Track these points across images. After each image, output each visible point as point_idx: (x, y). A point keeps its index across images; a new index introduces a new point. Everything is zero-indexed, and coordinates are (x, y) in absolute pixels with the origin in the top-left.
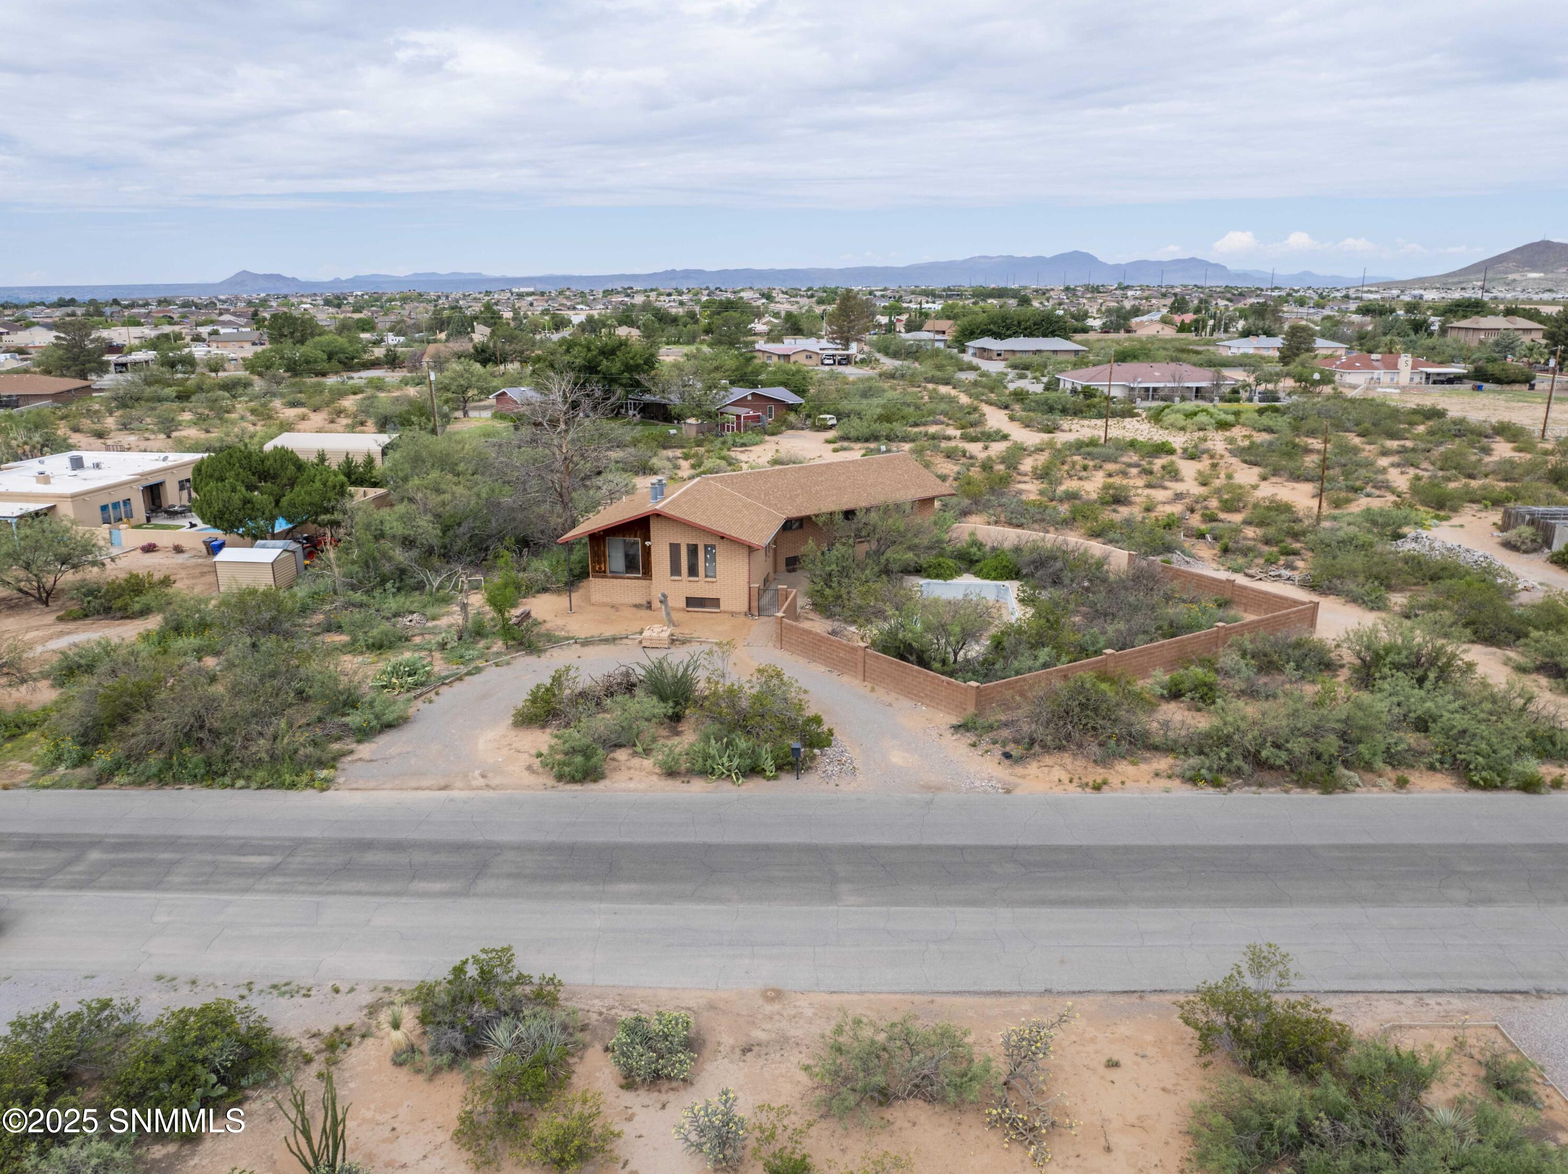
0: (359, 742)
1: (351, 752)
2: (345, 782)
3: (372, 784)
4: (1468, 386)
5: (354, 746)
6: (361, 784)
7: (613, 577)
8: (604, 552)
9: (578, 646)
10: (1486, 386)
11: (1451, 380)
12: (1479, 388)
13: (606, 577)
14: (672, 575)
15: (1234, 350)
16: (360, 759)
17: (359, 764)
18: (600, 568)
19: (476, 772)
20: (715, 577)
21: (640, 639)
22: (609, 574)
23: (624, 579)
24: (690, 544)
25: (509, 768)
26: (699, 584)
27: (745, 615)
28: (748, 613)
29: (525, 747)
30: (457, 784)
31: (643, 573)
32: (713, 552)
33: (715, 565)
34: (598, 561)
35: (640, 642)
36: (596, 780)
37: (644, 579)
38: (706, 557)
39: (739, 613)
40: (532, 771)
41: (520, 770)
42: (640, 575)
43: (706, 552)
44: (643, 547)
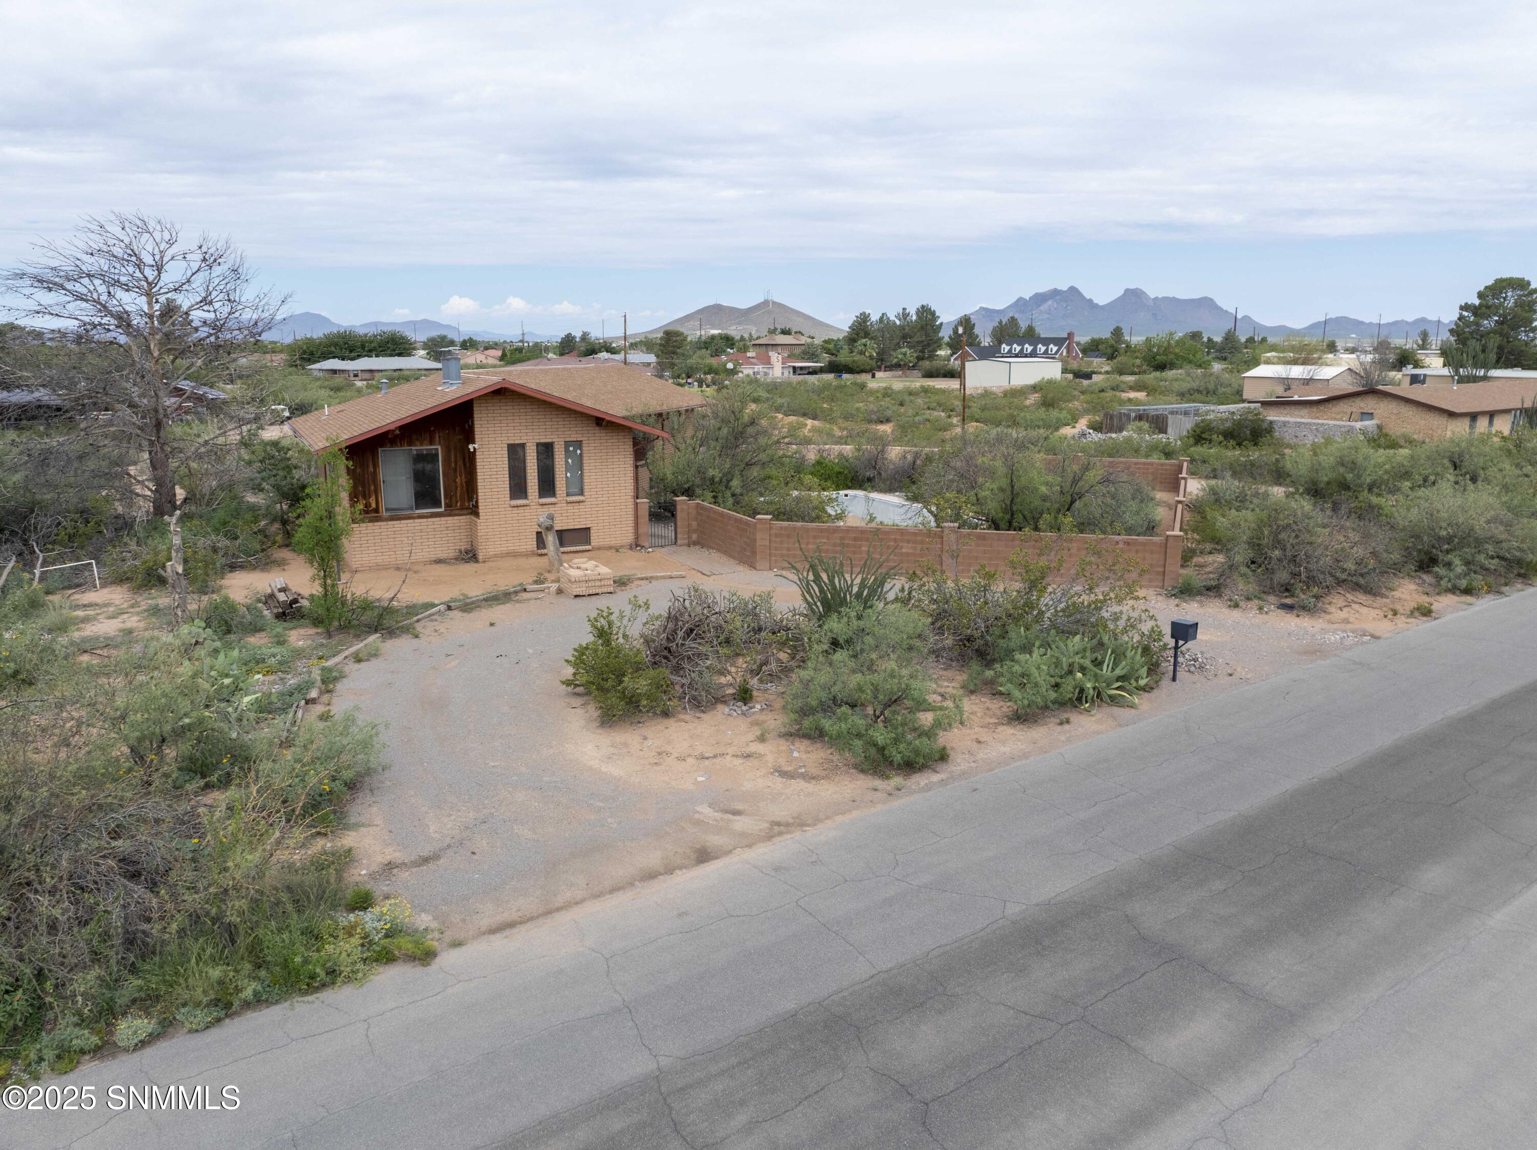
1: (343, 856)
2: (443, 924)
4: (832, 374)
7: (392, 519)
8: (375, 473)
9: (456, 614)
12: (840, 375)
13: (378, 519)
14: (513, 497)
17: (405, 873)
18: (367, 505)
19: (706, 811)
20: (582, 494)
21: (554, 587)
22: (385, 514)
23: (414, 518)
24: (542, 441)
25: (748, 786)
26: (557, 507)
27: (631, 548)
28: (636, 545)
29: (700, 749)
30: (714, 840)
31: (447, 505)
32: (579, 452)
33: (582, 475)
34: (364, 492)
35: (560, 591)
36: (943, 757)
37: (450, 515)
38: (567, 462)
39: (622, 547)
40: (804, 777)
41: (778, 783)
42: (442, 510)
43: (568, 454)
44: (446, 460)
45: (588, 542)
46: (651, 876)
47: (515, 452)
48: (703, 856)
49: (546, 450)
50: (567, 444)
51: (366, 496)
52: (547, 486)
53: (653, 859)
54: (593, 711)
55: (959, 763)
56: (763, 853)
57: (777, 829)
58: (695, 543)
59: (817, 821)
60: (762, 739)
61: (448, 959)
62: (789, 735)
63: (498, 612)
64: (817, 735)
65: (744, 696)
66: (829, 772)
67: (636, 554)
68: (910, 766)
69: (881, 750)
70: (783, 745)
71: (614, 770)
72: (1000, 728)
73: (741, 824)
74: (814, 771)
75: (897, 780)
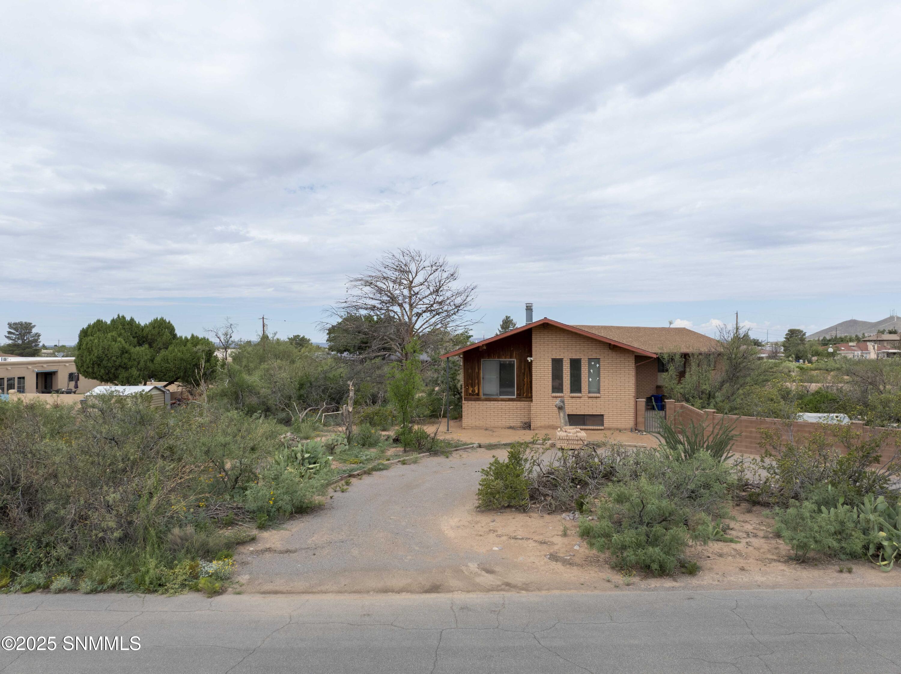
0: (262, 527)
1: (253, 539)
2: (250, 582)
3: (300, 585)
5: (255, 532)
6: (279, 584)
7: (486, 400)
8: (479, 373)
13: (479, 399)
14: (553, 392)
16: (269, 550)
17: (268, 555)
18: (473, 391)
19: (472, 566)
20: (599, 393)
21: (550, 442)
22: (482, 397)
23: (498, 401)
24: (573, 357)
25: (520, 559)
26: (582, 400)
27: (631, 431)
28: (636, 429)
29: (519, 532)
30: (453, 583)
31: (518, 395)
32: (598, 365)
33: (599, 380)
34: (472, 383)
35: (554, 446)
36: (692, 571)
37: (519, 401)
38: (589, 372)
39: (625, 429)
40: (565, 562)
42: (515, 397)
43: (590, 367)
44: (519, 368)
45: (603, 425)
47: (557, 364)
49: (576, 364)
50: (590, 360)
51: (473, 386)
52: (576, 387)
53: (402, 582)
67: (634, 435)
71: (452, 533)
72: (774, 564)
73: (484, 578)
74: (577, 560)
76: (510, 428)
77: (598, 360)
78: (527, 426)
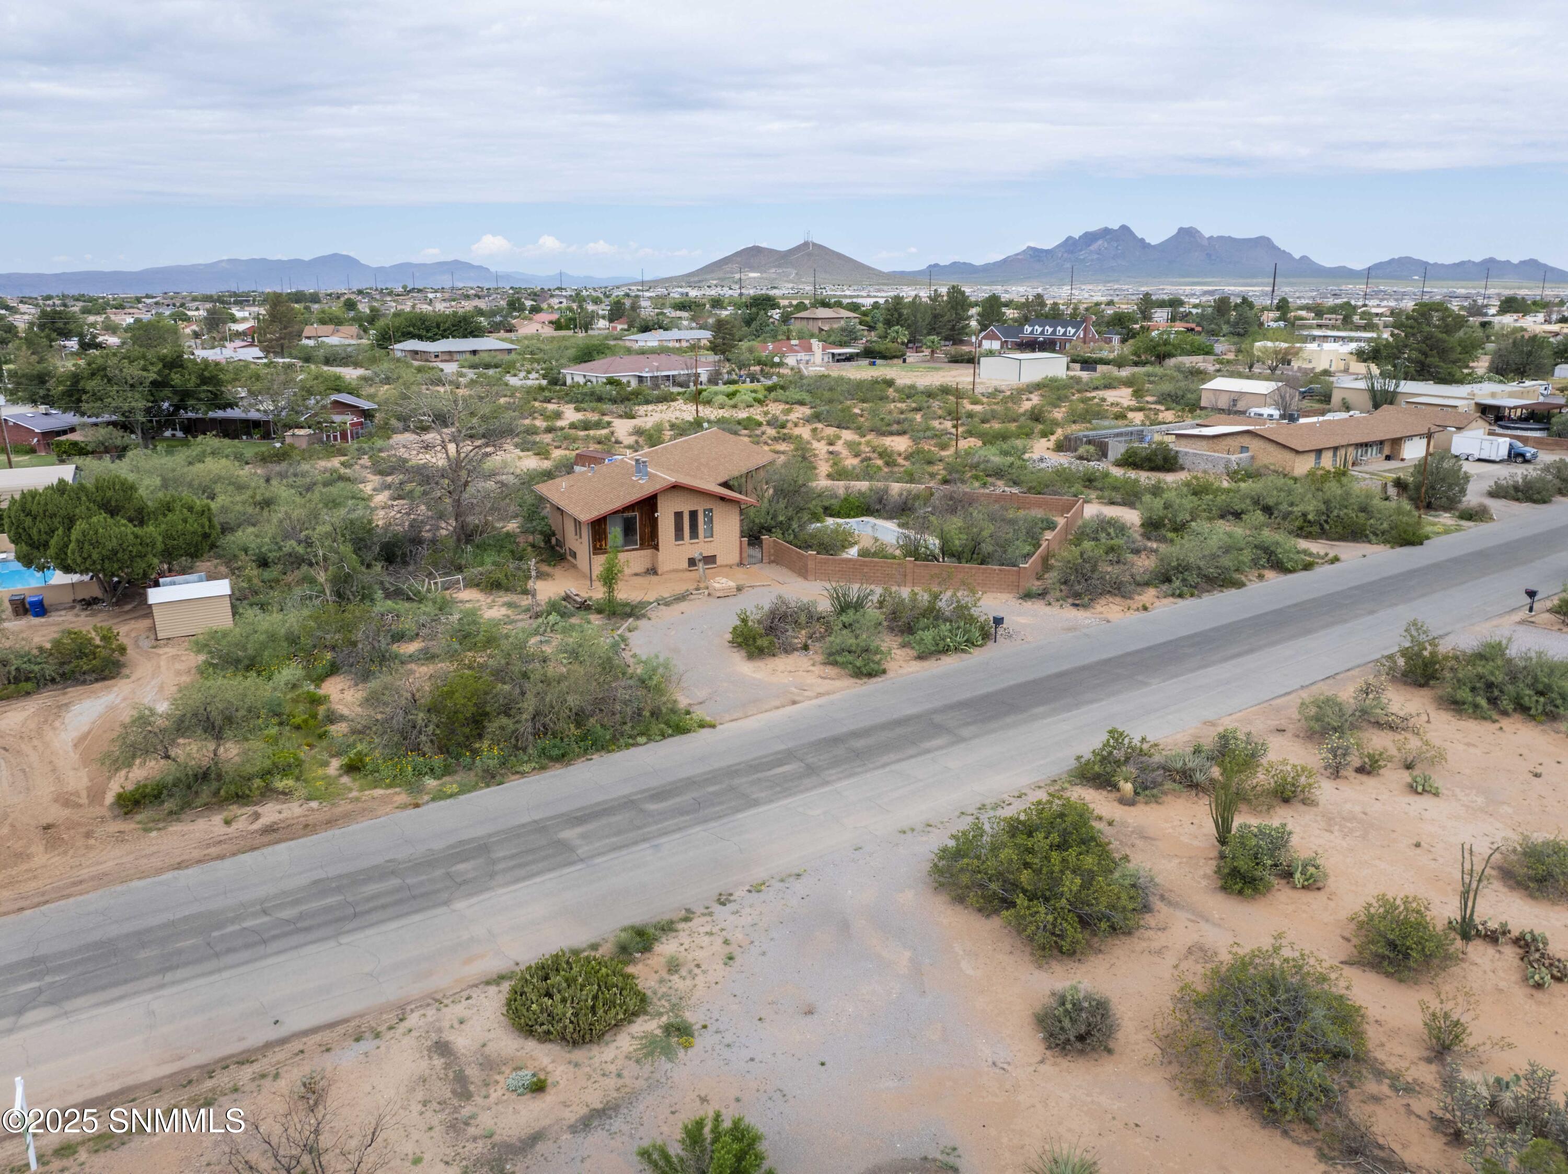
3: (738, 714)
4: (865, 362)
8: (604, 533)
9: (662, 607)
10: (878, 362)
11: (849, 358)
12: (874, 364)
13: (607, 552)
14: (676, 540)
15: (641, 344)
16: (691, 704)
17: (695, 707)
18: (600, 545)
19: (793, 689)
20: (712, 536)
21: (706, 592)
22: (609, 550)
23: (623, 551)
24: (692, 510)
25: (809, 682)
26: (699, 545)
27: (739, 566)
28: (741, 564)
29: (789, 668)
30: (797, 698)
31: (640, 544)
32: (711, 514)
33: (712, 527)
34: (597, 541)
35: (709, 595)
36: (884, 672)
37: (642, 549)
38: (704, 520)
39: (735, 565)
40: (831, 679)
41: (820, 680)
42: (638, 546)
43: (705, 516)
44: (641, 520)
45: (715, 562)
46: (777, 708)
47: (678, 516)
48: (794, 703)
49: (693, 515)
50: (705, 511)
51: (600, 541)
52: (694, 533)
53: (777, 703)
54: (743, 653)
55: (890, 674)
56: (814, 702)
57: (819, 695)
58: (773, 562)
59: (834, 693)
60: (813, 665)
61: (719, 727)
62: (825, 664)
63: (683, 606)
64: (835, 663)
65: (806, 647)
66: (839, 677)
67: (740, 569)
68: (870, 675)
69: (859, 668)
70: (822, 667)
71: (758, 676)
72: (911, 662)
73: (806, 693)
74: (834, 676)
75: (865, 680)
76: (636, 575)
77: (711, 510)
78: (653, 571)
